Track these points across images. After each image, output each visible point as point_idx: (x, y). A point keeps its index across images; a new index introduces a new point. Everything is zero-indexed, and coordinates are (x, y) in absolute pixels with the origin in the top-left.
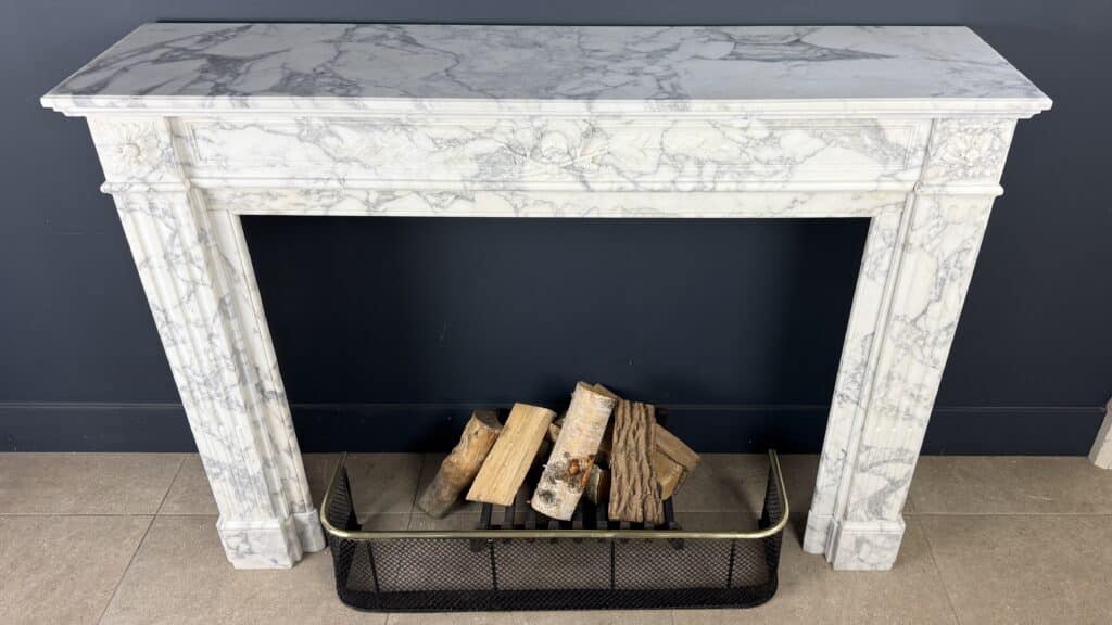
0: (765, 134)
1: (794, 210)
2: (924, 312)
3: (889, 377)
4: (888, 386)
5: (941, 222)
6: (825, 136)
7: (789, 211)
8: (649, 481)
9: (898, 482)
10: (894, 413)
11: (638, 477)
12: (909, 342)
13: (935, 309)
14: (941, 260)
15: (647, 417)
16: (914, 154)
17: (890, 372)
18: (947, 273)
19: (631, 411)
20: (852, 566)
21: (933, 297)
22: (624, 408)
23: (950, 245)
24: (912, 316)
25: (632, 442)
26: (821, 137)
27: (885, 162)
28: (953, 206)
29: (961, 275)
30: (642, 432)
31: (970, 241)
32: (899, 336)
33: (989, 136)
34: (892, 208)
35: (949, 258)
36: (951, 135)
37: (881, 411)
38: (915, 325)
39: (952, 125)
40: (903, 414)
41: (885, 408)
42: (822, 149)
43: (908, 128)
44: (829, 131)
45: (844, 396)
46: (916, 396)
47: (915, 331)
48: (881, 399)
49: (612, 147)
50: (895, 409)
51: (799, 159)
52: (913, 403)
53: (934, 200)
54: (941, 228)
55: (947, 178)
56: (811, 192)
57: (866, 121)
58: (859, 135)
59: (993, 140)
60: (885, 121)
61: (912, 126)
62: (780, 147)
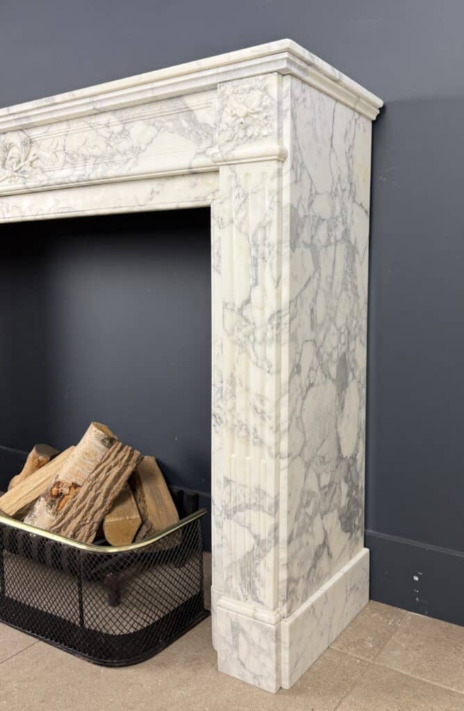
0: (120, 128)
1: (153, 202)
2: (248, 301)
3: (232, 382)
4: (233, 395)
5: (241, 193)
6: (156, 124)
7: (149, 202)
10: (243, 433)
11: (87, 505)
12: (240, 335)
13: (256, 294)
14: (250, 238)
15: (128, 460)
17: (232, 375)
18: (257, 251)
19: (119, 451)
21: (251, 282)
22: (116, 447)
23: (254, 219)
24: (238, 304)
25: (102, 476)
26: (154, 125)
27: (199, 141)
28: (247, 174)
29: (270, 253)
31: (270, 212)
32: (233, 330)
33: (257, 94)
35: (255, 234)
36: (227, 98)
37: (233, 430)
38: (243, 316)
39: (228, 89)
40: (252, 437)
41: (236, 426)
42: (156, 136)
43: (208, 105)
44: (158, 119)
45: (217, 416)
46: (259, 411)
47: (244, 323)
48: (230, 411)
49: (39, 153)
50: (244, 427)
51: (143, 147)
52: (259, 421)
53: (230, 168)
54: (242, 199)
55: (234, 143)
56: (162, 182)
57: (178, 103)
58: (178, 120)
59: (262, 97)
60: (191, 101)
61: (210, 103)
62: (130, 138)
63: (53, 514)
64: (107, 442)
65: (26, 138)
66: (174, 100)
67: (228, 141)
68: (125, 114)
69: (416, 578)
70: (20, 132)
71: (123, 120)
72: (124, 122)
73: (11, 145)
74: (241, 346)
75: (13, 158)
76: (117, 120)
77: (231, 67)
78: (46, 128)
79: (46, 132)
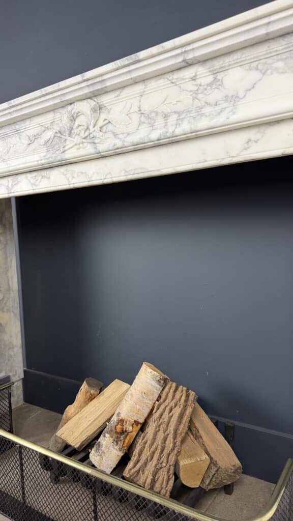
0: (210, 79)
1: (249, 151)
6: (260, 67)
7: (245, 152)
8: (169, 455)
11: (159, 447)
15: (186, 401)
19: (175, 391)
22: (171, 387)
25: (166, 416)
26: (257, 69)
30: (177, 411)
42: (260, 80)
44: (264, 61)
49: (110, 117)
51: (241, 94)
56: (262, 129)
62: (224, 88)
63: (120, 450)
64: (162, 382)
65: (95, 105)
66: (288, 36)
68: (217, 64)
70: (89, 100)
71: (215, 70)
72: (215, 73)
73: (78, 114)
75: (80, 126)
76: (207, 71)
78: (117, 93)
79: (117, 96)
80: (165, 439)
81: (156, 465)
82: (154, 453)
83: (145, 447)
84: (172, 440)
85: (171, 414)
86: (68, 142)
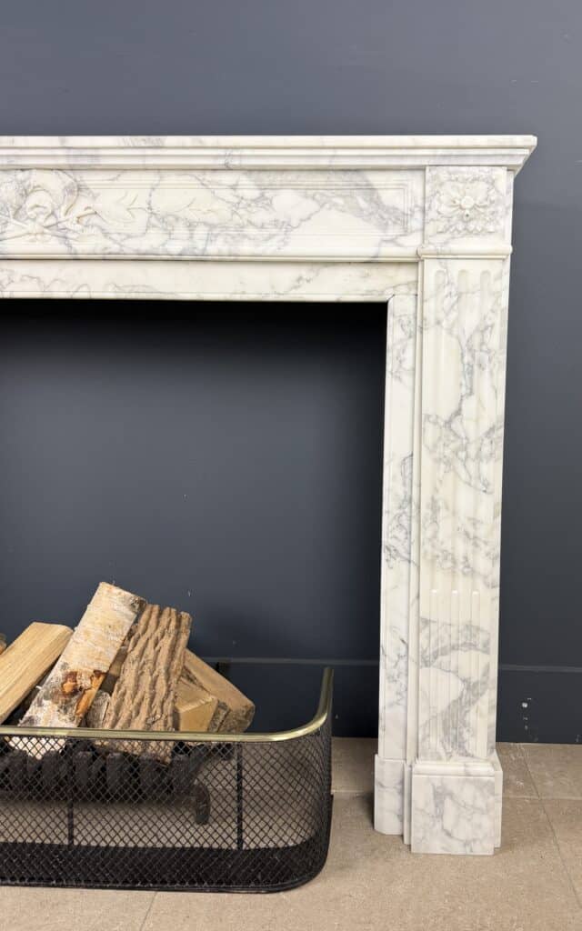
0: (256, 193)
1: (299, 291)
2: (458, 412)
3: (434, 507)
4: (435, 521)
5: (454, 291)
6: (317, 197)
7: (294, 291)
8: (163, 703)
9: (476, 684)
10: (449, 564)
11: (147, 696)
12: (448, 452)
13: (469, 406)
14: (464, 342)
15: (178, 627)
16: (411, 215)
17: (433, 499)
18: (473, 357)
19: (159, 615)
20: (437, 846)
21: (464, 390)
22: (151, 612)
23: (470, 321)
24: (445, 414)
26: (313, 198)
27: (384, 227)
28: (463, 272)
29: (490, 360)
30: (166, 643)
31: (491, 315)
32: (435, 446)
33: (483, 186)
34: (403, 289)
35: (471, 337)
36: (441, 184)
37: (433, 561)
38: (451, 430)
39: (443, 174)
40: (461, 567)
41: (438, 556)
42: (317, 212)
43: (401, 187)
44: (321, 191)
45: (392, 549)
46: (472, 536)
47: (452, 438)
48: (430, 540)
49: (98, 205)
50: (450, 557)
51: (294, 223)
52: (471, 548)
53: (441, 263)
54: (455, 299)
55: (447, 235)
56: (316, 268)
57: (356, 178)
58: (352, 197)
59: (489, 190)
60: (375, 179)
61: (406, 185)
62: (273, 209)
63: (72, 720)
64: (137, 606)
65: (72, 183)
66: (350, 173)
67: (441, 232)
68: (266, 178)
69: (525, 705)
70: (60, 173)
71: (263, 185)
72: (262, 188)
73: (36, 188)
74: (448, 463)
75: (37, 206)
76: (252, 183)
77: (455, 152)
78: (113, 175)
79: (113, 180)
80: (154, 684)
81: (147, 719)
82: (139, 704)
83: (123, 700)
84: (164, 682)
85: (157, 648)
86: (10, 227)
